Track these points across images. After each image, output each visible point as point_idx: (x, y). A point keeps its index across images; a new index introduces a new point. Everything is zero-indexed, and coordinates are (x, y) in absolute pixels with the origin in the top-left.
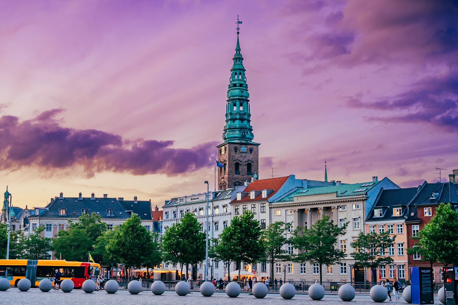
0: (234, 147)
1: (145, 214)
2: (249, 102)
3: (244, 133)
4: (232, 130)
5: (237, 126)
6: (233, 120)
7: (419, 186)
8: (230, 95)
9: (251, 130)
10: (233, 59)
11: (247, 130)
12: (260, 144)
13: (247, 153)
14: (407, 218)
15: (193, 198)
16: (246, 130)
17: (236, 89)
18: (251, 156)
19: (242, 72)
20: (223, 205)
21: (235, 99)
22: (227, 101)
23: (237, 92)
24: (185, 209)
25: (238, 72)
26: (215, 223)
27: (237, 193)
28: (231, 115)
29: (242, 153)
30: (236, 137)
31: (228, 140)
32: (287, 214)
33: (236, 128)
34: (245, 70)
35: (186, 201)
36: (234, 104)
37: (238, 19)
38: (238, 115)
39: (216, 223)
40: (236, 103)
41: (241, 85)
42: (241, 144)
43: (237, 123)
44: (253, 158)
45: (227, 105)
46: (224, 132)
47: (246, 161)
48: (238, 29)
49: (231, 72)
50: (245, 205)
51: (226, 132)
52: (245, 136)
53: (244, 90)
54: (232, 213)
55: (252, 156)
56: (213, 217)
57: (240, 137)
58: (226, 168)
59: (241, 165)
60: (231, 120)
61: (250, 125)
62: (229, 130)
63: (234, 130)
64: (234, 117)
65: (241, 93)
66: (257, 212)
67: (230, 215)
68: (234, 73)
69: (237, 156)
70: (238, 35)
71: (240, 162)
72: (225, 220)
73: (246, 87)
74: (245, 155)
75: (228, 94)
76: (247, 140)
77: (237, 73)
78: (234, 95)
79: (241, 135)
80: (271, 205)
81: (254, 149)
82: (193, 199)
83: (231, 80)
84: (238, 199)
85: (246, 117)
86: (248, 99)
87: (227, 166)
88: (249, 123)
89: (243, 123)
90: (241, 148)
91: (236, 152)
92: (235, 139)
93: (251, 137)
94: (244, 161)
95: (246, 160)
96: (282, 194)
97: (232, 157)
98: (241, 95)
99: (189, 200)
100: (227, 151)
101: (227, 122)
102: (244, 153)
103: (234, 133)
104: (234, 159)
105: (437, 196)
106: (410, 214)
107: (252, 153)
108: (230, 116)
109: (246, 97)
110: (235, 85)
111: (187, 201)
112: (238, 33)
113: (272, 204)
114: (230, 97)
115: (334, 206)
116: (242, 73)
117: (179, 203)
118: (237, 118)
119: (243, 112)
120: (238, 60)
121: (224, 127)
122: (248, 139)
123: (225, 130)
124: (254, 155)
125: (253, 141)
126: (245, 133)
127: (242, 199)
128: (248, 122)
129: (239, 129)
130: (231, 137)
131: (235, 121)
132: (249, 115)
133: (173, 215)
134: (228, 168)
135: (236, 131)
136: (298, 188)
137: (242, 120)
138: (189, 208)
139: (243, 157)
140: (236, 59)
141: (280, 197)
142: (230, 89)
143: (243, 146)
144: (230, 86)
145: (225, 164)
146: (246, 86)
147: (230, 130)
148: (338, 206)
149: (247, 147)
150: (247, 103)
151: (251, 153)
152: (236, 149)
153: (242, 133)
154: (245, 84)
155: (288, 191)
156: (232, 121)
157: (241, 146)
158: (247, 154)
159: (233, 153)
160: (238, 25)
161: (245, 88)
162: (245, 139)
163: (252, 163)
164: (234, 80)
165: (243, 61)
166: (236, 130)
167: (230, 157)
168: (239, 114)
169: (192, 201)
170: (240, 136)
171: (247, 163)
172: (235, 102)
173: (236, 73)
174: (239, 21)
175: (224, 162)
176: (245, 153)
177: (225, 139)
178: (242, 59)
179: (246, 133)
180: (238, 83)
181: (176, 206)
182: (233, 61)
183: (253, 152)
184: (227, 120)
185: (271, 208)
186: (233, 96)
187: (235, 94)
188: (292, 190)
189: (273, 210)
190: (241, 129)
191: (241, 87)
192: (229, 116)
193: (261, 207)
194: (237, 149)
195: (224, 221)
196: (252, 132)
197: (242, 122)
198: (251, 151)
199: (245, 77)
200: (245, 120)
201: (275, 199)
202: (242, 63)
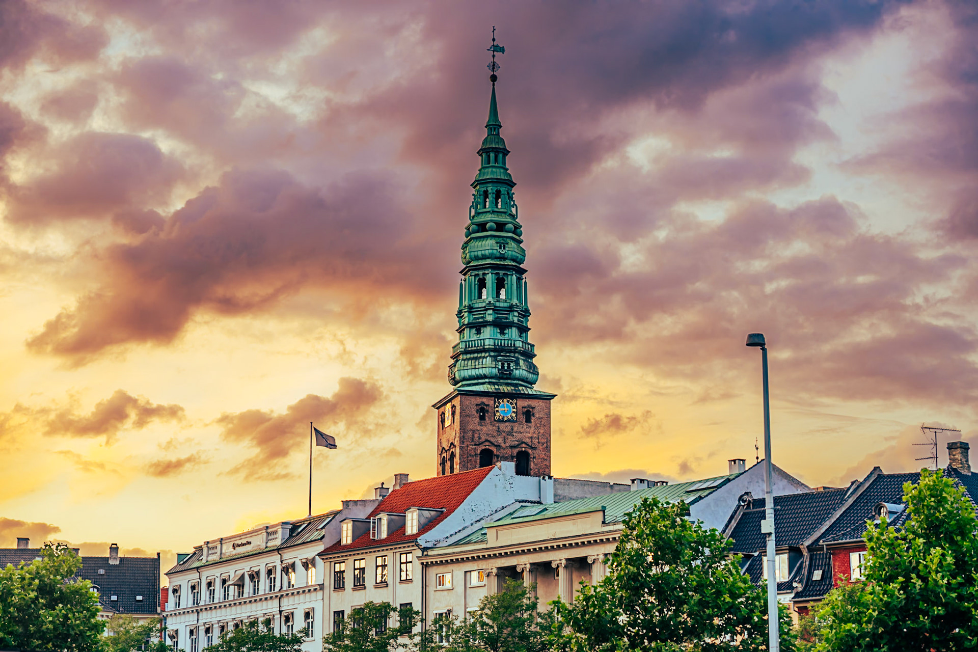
0: (477, 405)
1: (139, 598)
2: (524, 276)
3: (506, 365)
4: (472, 356)
5: (489, 343)
6: (478, 327)
7: (853, 483)
8: (468, 255)
9: (529, 355)
10: (478, 153)
11: (517, 355)
12: (554, 396)
13: (514, 422)
14: (800, 589)
15: (236, 542)
16: (512, 354)
17: (487, 237)
18: (528, 430)
19: (503, 190)
20: (304, 561)
21: (482, 267)
22: (461, 272)
23: (488, 246)
24: (219, 576)
25: (491, 189)
26: (285, 616)
27: (341, 522)
28: (470, 312)
29: (502, 421)
30: (485, 377)
31: (463, 386)
32: (468, 586)
33: (485, 350)
34: (511, 184)
35: (221, 554)
36: (480, 280)
37: (494, 40)
38: (490, 312)
39: (287, 619)
40: (485, 279)
41: (500, 227)
42: (498, 395)
43: (489, 336)
44: (535, 435)
45: (461, 285)
46: (452, 361)
47: (513, 444)
48: (494, 66)
49: (474, 191)
50: (360, 560)
51: (457, 361)
52: (510, 374)
53: (508, 240)
54: (327, 584)
55: (532, 430)
56: (282, 600)
57: (496, 375)
58: (455, 466)
59: (497, 456)
60: (470, 326)
61: (529, 341)
62: (465, 357)
63: (479, 355)
64: (478, 318)
65: (498, 248)
66: (390, 582)
67: (321, 592)
68: (482, 193)
69: (486, 430)
70: (494, 85)
71: (494, 449)
72: (308, 606)
73: (514, 233)
74: (509, 429)
75: (464, 252)
76: (516, 385)
77: (490, 191)
78: (480, 253)
79: (499, 370)
80: (427, 555)
81: (535, 411)
82: (239, 546)
83: (473, 214)
84: (344, 542)
85: (514, 318)
86: (521, 266)
87: (457, 460)
88: (524, 335)
89: (506, 336)
90: (497, 407)
91: (482, 418)
92: (480, 381)
93: (530, 376)
94: (507, 445)
95: (511, 441)
96: (468, 523)
97: (470, 434)
98: (498, 255)
99: (228, 550)
100: (457, 417)
101: (460, 333)
102: (506, 421)
103: (477, 363)
104: (476, 439)
105: (896, 513)
106: (810, 573)
107: (530, 422)
108: (468, 316)
109: (514, 260)
110: (482, 227)
111: (223, 551)
112: (494, 78)
113: (430, 553)
114: (469, 262)
115: (596, 554)
116: (502, 192)
117: (204, 561)
118: (487, 322)
119: (506, 305)
120: (492, 155)
121: (454, 348)
122: (520, 382)
123: (455, 357)
124: (537, 428)
125: (536, 387)
126: (509, 365)
127: (353, 540)
128: (521, 333)
129: (492, 354)
130: (470, 376)
131: (482, 329)
132: (526, 313)
133: (191, 596)
134: (458, 466)
135: (484, 357)
136: (524, 504)
137: (502, 326)
138: (227, 574)
139: (504, 434)
140: (487, 153)
141: (460, 531)
142: (469, 237)
143: (505, 400)
144: (469, 229)
145: (453, 456)
146: (516, 228)
147: (468, 356)
148: (606, 555)
149: (516, 404)
150: (519, 279)
151: (528, 420)
152: (483, 411)
153: (500, 363)
154: (511, 223)
155: (489, 513)
156: (474, 331)
157: (499, 403)
158: (516, 425)
159: (475, 420)
160: (494, 56)
161: (510, 235)
162: (509, 381)
163: (530, 451)
164: (479, 213)
165: (507, 157)
166: (483, 354)
167: (464, 433)
168: (493, 310)
169: (234, 552)
170: (495, 371)
171: (515, 451)
172: (484, 274)
173: (487, 191)
174: (497, 46)
175: (449, 450)
176: (508, 421)
177: (455, 382)
178: (506, 152)
179: (512, 365)
180: (491, 221)
181: (197, 568)
182: (480, 158)
183: (533, 419)
184: (460, 328)
185: (425, 566)
186: (477, 258)
187: (483, 252)
188: (503, 508)
189: (433, 572)
190: (498, 351)
191: (502, 231)
192: (466, 314)
193: (401, 563)
194: (488, 411)
195: (307, 610)
196: (535, 361)
197: (502, 333)
198: (528, 415)
199: (514, 204)
200: (511, 325)
201: (441, 537)
202: (504, 163)
